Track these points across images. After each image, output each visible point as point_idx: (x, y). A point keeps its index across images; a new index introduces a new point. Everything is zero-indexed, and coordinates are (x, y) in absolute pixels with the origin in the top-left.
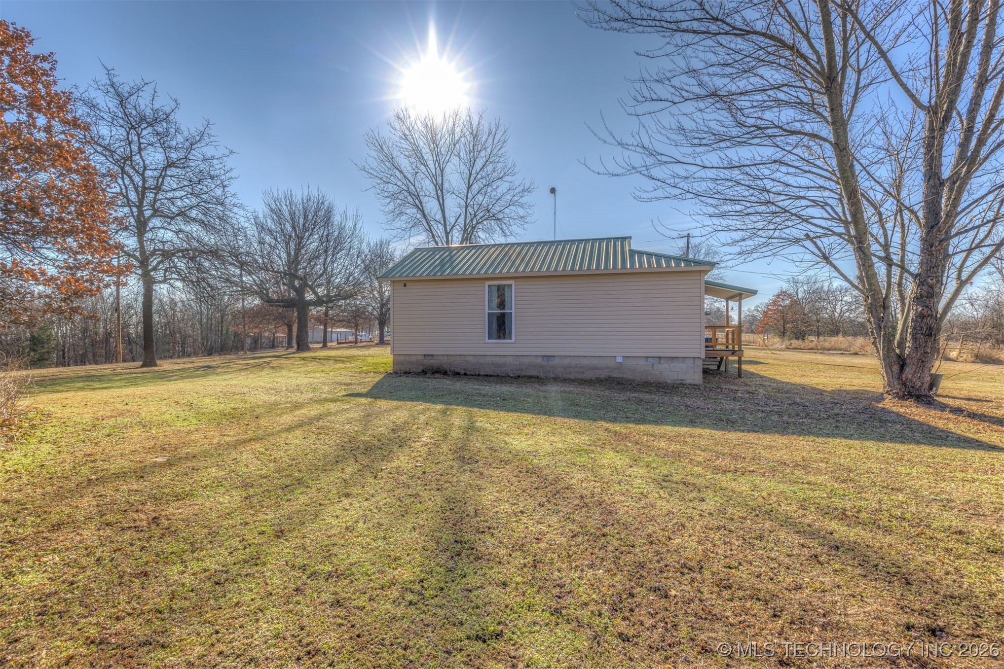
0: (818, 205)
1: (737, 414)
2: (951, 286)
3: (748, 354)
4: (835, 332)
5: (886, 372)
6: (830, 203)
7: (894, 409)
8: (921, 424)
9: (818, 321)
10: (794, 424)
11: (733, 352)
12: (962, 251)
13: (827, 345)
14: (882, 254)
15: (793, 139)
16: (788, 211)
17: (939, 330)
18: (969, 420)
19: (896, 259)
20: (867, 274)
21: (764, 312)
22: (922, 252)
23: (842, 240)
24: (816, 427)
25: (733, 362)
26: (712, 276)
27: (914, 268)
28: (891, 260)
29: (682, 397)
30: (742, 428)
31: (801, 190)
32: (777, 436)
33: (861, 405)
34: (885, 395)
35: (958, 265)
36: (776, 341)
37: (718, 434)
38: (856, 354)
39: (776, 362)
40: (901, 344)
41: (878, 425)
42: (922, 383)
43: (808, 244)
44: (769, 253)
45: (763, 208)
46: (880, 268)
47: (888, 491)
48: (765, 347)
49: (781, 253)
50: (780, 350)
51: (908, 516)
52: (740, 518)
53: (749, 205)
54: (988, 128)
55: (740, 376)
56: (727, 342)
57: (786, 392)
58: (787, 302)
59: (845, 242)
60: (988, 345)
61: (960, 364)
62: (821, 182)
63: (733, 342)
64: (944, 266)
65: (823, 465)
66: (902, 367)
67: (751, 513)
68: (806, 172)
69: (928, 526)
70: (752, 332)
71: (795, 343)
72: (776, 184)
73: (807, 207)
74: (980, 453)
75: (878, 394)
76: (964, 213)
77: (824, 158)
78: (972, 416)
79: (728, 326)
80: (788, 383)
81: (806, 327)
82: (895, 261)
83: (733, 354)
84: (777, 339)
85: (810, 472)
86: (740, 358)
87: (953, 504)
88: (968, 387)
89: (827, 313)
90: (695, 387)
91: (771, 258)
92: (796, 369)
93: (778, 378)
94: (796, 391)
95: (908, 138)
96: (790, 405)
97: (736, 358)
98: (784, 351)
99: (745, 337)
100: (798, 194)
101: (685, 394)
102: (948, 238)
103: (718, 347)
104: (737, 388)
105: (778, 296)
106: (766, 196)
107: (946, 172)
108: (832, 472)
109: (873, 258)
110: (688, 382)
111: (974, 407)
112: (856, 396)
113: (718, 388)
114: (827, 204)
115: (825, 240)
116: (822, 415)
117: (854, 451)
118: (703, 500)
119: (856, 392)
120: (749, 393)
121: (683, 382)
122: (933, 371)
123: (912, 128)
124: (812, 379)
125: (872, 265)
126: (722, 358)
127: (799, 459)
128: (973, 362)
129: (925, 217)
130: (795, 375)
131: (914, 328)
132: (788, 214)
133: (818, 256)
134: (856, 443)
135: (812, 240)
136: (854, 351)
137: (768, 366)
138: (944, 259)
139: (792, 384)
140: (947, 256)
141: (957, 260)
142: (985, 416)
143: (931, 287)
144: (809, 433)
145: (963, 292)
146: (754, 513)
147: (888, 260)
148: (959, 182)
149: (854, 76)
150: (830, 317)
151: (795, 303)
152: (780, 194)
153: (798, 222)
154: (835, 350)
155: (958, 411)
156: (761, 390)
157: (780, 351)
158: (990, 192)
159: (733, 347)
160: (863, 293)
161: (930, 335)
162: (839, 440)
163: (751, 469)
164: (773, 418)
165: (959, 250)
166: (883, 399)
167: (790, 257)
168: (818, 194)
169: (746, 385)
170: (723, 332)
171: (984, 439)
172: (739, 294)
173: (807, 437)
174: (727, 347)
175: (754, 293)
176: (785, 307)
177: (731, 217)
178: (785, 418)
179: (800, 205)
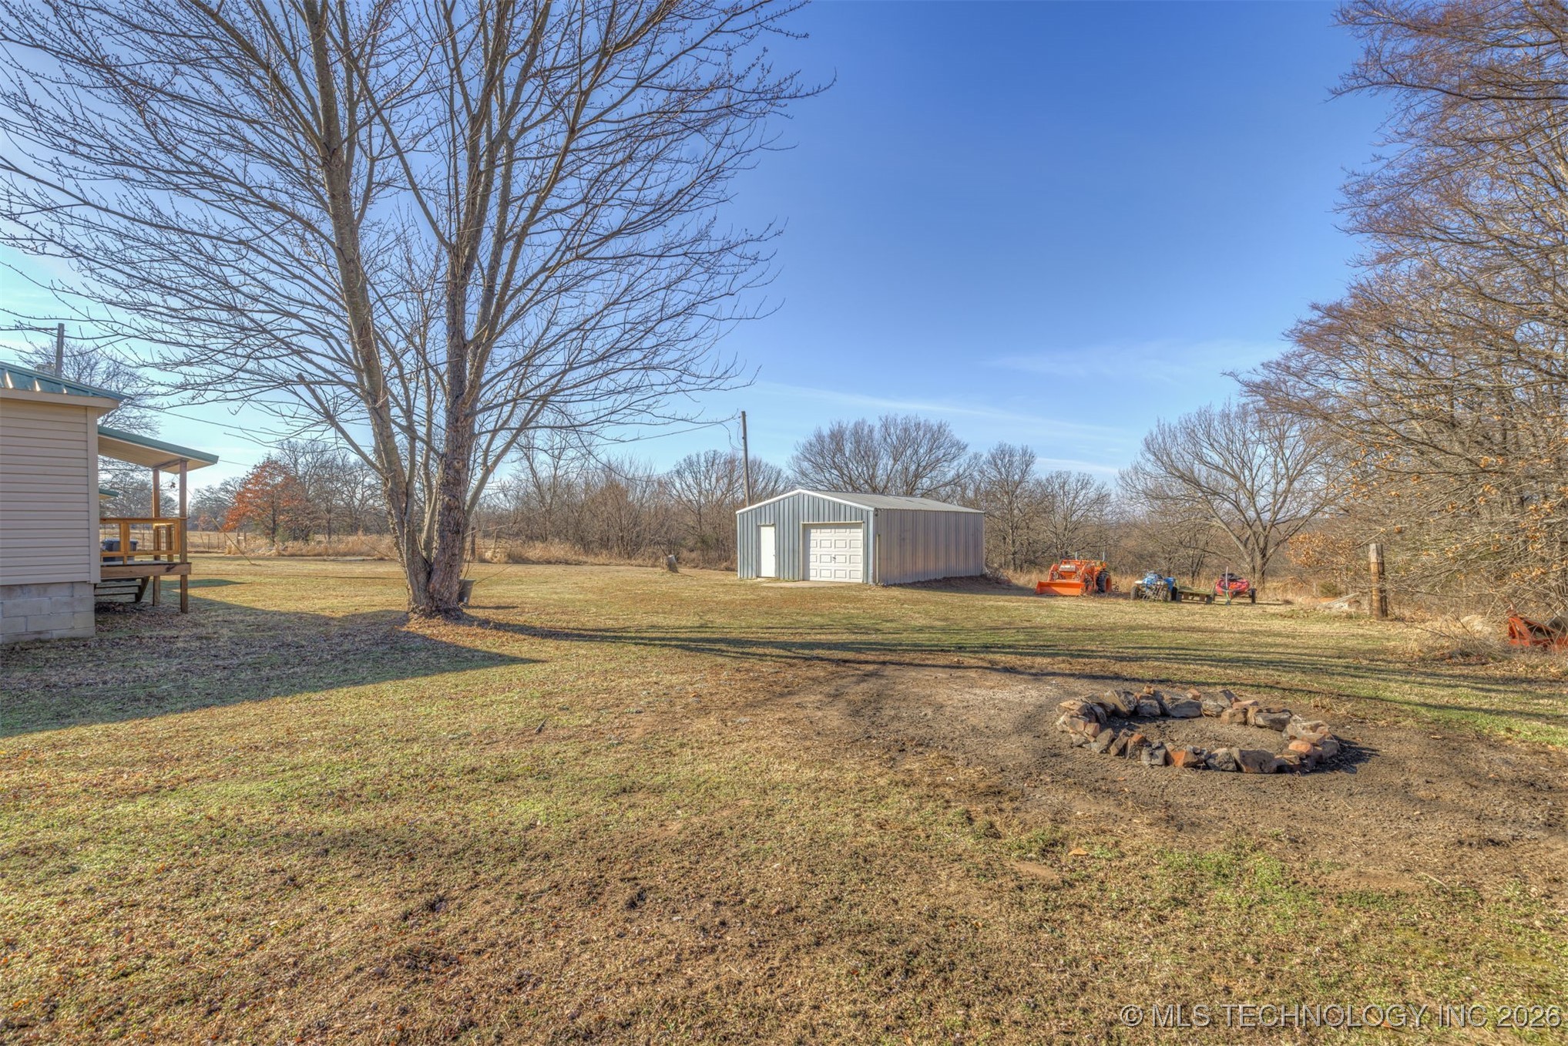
0: (318, 333)
1: (172, 680)
2: (479, 473)
3: (202, 568)
4: (353, 529)
5: (411, 582)
6: (336, 336)
7: (420, 632)
8: (448, 646)
9: (329, 511)
10: (279, 678)
11: (170, 567)
12: (488, 432)
13: (342, 547)
14: (404, 423)
15: (278, 217)
16: (269, 332)
17: (466, 525)
18: (495, 632)
19: (421, 431)
20: (384, 446)
21: (238, 494)
22: (447, 426)
23: (351, 394)
24: (314, 677)
25: (172, 584)
26: (123, 419)
27: (441, 446)
28: (414, 431)
29: (36, 669)
30: (180, 706)
31: (291, 303)
32: (247, 705)
33: (380, 633)
34: (411, 615)
35: (484, 447)
36: (261, 544)
37: (123, 728)
38: (381, 559)
39: (257, 579)
40: (428, 546)
41: (399, 656)
42: (451, 594)
43: (301, 389)
44: (236, 395)
45: (224, 315)
46: (401, 440)
47: (402, 744)
48: (241, 555)
49: (259, 397)
50: (269, 558)
51: (421, 771)
52: (157, 872)
53: (197, 303)
54: (505, 294)
55: (184, 609)
56: (158, 547)
57: (270, 629)
58: (279, 479)
59: (356, 398)
60: (519, 542)
61: (495, 566)
62: (323, 300)
63: (170, 547)
64: (470, 447)
65: (317, 734)
66: (429, 574)
67: (182, 854)
68: (295, 276)
69: (442, 776)
70: (216, 529)
71: (293, 546)
72: (249, 281)
73: (302, 332)
74: (502, 669)
75: (400, 615)
76: (488, 387)
77: (327, 266)
78: (499, 626)
79: (158, 519)
80: (275, 613)
81: (312, 520)
82: (419, 434)
83: (168, 570)
84: (262, 541)
85: (297, 750)
86: (184, 577)
87: (469, 739)
88: (500, 593)
89: (343, 500)
90: (74, 643)
91: (240, 403)
92: (292, 588)
93: (259, 606)
94: (287, 624)
95: (433, 277)
96: (275, 648)
97: (176, 578)
98: (274, 559)
99: (194, 537)
100: (287, 308)
101: (47, 661)
102: (474, 413)
103: (137, 559)
104: (175, 633)
105: (263, 467)
106: (227, 296)
107: (470, 333)
108: (330, 740)
109: (393, 426)
110: (56, 634)
111: (500, 616)
112: (374, 620)
113: (131, 637)
114: (331, 336)
115: (327, 388)
116: (325, 656)
117: (366, 701)
118: (73, 869)
119: (375, 614)
120: (200, 638)
121: (42, 637)
122: (462, 578)
123: (437, 268)
124: (316, 601)
125: (391, 436)
126: (145, 581)
127: (282, 733)
128: (506, 563)
129: (450, 384)
130: (289, 599)
131: (442, 524)
132: (269, 336)
133: (318, 412)
134: (369, 689)
135: (308, 385)
136: (379, 556)
137: (242, 587)
138: (470, 438)
139: (281, 614)
140: (474, 436)
141: (484, 440)
142: (509, 626)
143: (458, 472)
144: (303, 688)
145: (490, 479)
146: (189, 852)
147: (410, 430)
148: (483, 348)
149: (365, 163)
150: (348, 505)
151: (291, 480)
152: (257, 300)
153: (285, 352)
154: (354, 555)
155: (484, 623)
156: (225, 631)
157: (268, 560)
158: (511, 368)
159: (170, 557)
160: (382, 474)
161: (458, 532)
162: (345, 690)
163: (191, 775)
164: (243, 676)
165: (484, 430)
166: (409, 620)
167: (275, 407)
168: (319, 316)
169: (196, 625)
170: (148, 529)
171: (506, 653)
172: (183, 460)
173: (298, 696)
174: (156, 558)
175: (211, 460)
176: (275, 486)
177: (158, 316)
178: (266, 672)
179: (289, 326)
